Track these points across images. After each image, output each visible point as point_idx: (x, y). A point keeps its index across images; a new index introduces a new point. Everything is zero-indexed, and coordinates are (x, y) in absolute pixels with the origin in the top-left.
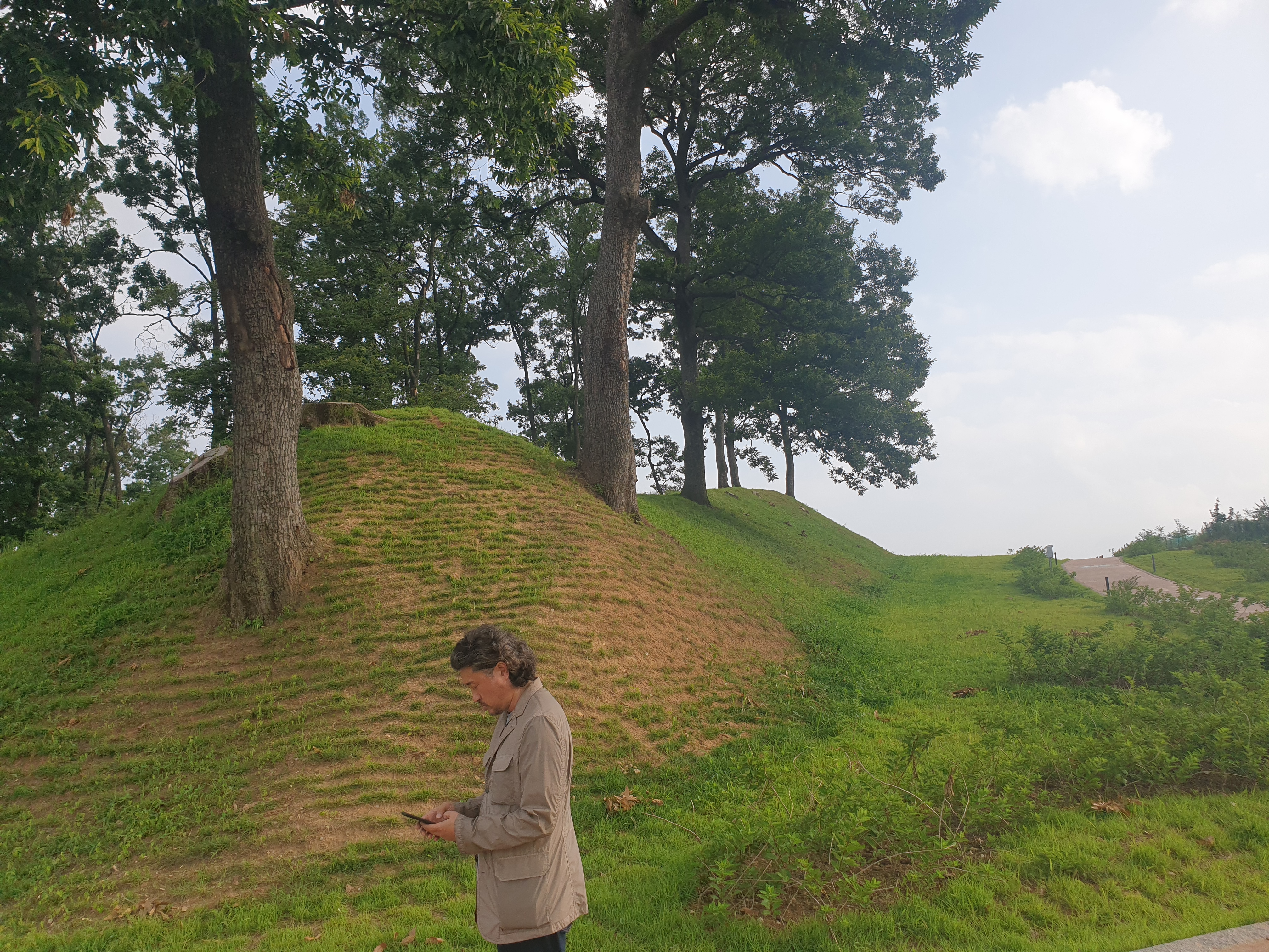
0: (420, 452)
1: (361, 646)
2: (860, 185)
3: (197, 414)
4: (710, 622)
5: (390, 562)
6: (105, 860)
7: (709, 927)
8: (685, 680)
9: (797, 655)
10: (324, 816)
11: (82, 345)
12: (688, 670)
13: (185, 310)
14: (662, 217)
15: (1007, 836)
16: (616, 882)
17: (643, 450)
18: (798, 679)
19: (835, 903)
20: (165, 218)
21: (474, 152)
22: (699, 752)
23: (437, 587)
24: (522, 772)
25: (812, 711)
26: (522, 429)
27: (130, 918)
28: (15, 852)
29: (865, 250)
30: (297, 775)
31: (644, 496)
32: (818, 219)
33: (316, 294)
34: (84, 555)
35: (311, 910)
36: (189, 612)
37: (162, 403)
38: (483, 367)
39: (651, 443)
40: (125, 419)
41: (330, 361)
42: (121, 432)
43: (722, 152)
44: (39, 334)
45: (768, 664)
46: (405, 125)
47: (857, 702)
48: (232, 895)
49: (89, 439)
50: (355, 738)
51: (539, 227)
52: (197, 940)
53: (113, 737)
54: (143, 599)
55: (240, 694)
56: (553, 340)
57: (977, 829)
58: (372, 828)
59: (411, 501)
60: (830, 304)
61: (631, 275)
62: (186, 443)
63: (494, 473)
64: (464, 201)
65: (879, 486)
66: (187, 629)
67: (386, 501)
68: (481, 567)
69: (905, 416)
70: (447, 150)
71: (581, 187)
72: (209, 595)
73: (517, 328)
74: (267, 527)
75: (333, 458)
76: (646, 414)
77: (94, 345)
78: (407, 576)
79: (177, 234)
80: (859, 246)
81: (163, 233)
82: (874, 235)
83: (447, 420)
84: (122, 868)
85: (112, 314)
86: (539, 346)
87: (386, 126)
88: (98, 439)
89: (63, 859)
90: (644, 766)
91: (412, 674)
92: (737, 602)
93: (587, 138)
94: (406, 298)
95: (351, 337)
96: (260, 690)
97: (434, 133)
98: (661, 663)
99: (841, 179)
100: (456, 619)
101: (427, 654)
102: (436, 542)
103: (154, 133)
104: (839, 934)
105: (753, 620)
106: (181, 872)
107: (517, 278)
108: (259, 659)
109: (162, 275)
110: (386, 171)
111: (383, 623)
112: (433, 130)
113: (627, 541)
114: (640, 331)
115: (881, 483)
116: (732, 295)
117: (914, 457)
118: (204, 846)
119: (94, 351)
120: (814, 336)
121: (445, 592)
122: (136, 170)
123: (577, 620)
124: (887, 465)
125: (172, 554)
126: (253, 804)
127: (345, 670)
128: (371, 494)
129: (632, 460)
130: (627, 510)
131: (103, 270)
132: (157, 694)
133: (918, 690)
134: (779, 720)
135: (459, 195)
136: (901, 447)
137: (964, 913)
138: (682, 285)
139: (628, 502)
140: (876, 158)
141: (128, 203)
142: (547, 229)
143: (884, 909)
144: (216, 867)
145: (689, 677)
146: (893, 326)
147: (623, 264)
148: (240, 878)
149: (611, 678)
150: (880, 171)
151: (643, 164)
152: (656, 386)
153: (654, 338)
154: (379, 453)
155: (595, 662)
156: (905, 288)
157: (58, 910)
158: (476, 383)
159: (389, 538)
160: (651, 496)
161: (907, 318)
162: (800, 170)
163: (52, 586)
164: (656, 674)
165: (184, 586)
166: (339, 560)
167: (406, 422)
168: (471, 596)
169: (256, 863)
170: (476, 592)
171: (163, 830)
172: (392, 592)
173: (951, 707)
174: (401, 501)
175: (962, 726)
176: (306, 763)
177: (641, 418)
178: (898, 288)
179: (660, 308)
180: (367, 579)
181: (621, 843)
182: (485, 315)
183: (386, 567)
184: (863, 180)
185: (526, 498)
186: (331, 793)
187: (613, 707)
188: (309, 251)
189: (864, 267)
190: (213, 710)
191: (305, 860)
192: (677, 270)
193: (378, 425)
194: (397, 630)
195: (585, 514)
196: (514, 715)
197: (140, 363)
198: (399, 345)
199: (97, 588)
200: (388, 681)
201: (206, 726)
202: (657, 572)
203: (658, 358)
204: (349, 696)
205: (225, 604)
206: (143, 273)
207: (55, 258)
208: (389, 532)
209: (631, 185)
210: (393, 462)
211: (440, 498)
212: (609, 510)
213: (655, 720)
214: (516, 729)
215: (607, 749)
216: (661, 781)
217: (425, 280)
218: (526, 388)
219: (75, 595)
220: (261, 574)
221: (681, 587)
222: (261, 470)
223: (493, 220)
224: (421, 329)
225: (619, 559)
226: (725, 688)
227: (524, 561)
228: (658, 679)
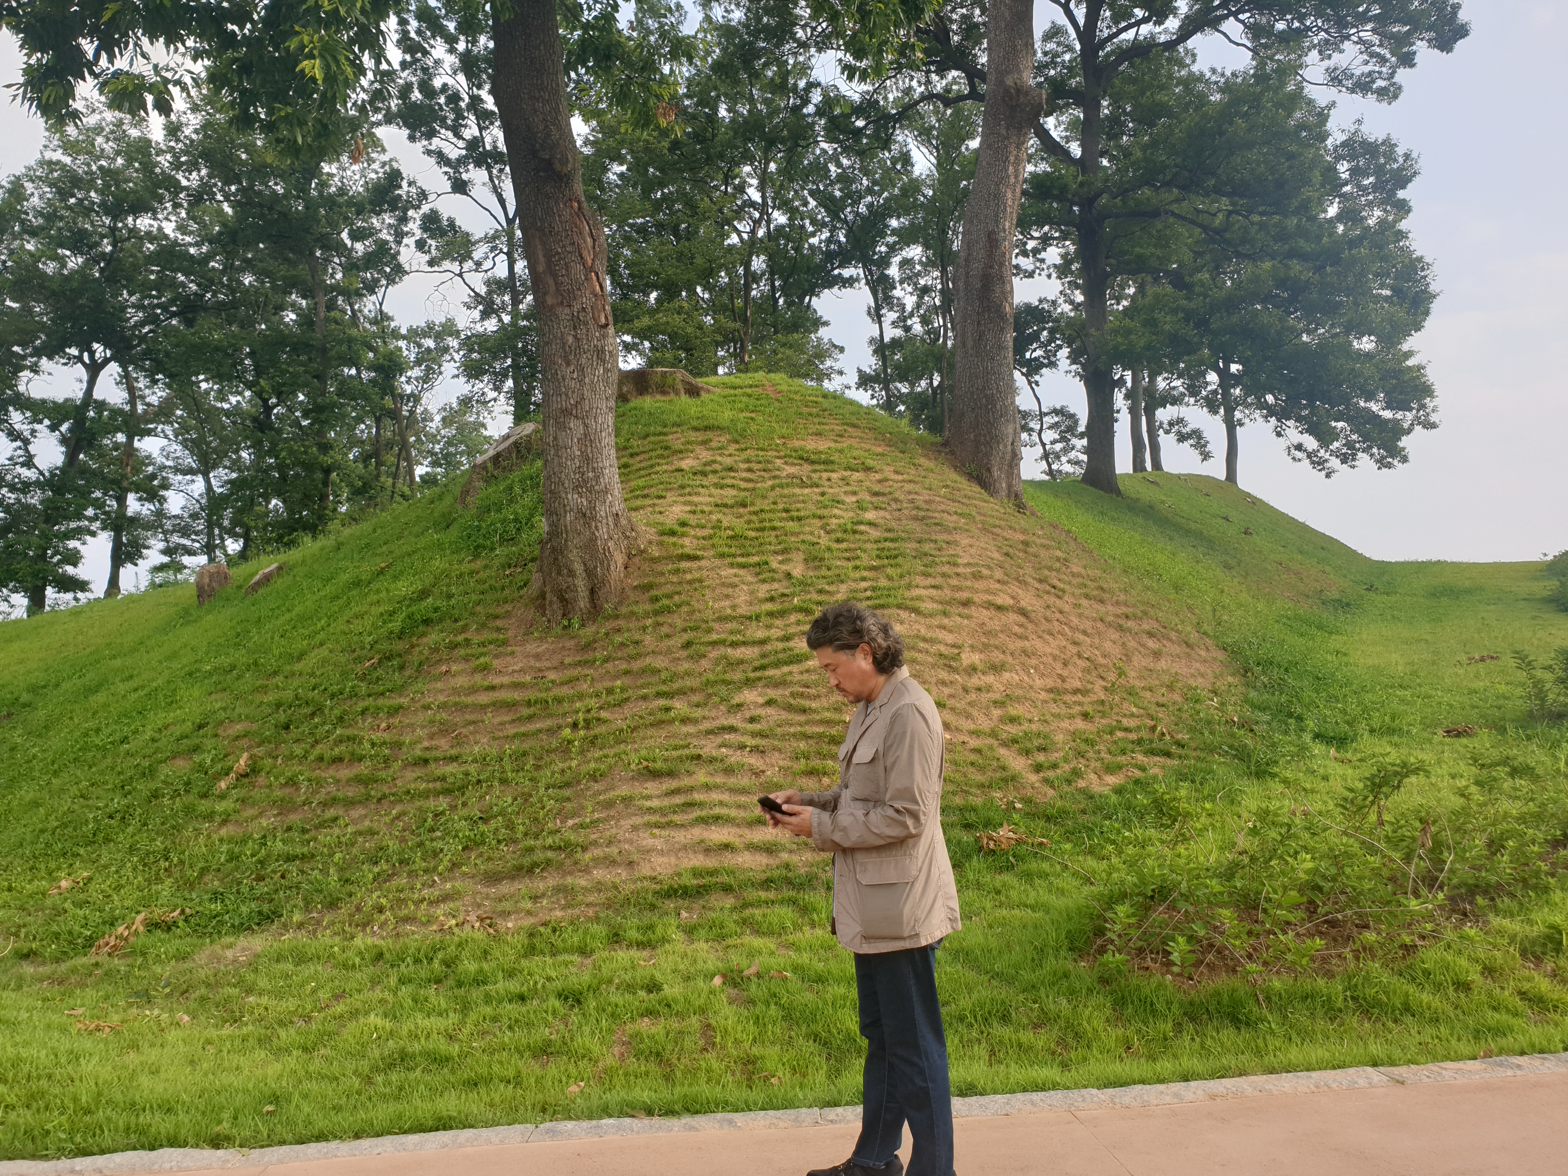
0: (754, 427)
1: (691, 651)
2: (1342, 51)
3: (497, 389)
4: (1115, 636)
5: (722, 556)
6: (426, 871)
7: (1104, 981)
8: (1080, 704)
9: (1230, 679)
10: (654, 836)
11: (366, 311)
12: (1083, 692)
13: (478, 264)
14: (1062, 114)
15: (1505, 902)
16: (991, 927)
17: (1032, 425)
18: (1230, 708)
19: (1265, 964)
20: (453, 153)
21: (817, 44)
22: (1097, 788)
23: (776, 585)
24: (888, 764)
25: (1246, 745)
26: (875, 402)
27: (456, 930)
28: (336, 859)
29: (1344, 144)
30: (624, 790)
31: (1032, 483)
32: (1278, 105)
33: (627, 239)
34: (384, 548)
35: (644, 934)
36: (500, 611)
37: (457, 376)
38: (826, 324)
39: (1042, 415)
40: (416, 398)
41: (646, 321)
42: (412, 412)
43: (1145, 20)
44: (323, 299)
45: (1190, 688)
46: (731, 16)
47: (1307, 738)
48: (559, 914)
49: (378, 420)
50: (686, 752)
51: (900, 138)
52: (525, 956)
53: (426, 744)
54: (450, 596)
55: (559, 701)
56: (915, 284)
57: (1463, 891)
58: (708, 851)
59: (743, 485)
60: (1292, 222)
61: (1018, 190)
62: (484, 426)
63: (841, 451)
64: (805, 111)
65: (1353, 467)
66: (498, 630)
67: (716, 486)
68: (826, 562)
69: (1394, 371)
70: (783, 45)
71: (954, 81)
72: (522, 592)
73: (870, 271)
74: (584, 515)
75: (655, 435)
76: (1037, 378)
77: (381, 311)
78: (742, 572)
79: (467, 171)
80: (1336, 137)
81: (451, 171)
82: (1359, 122)
83: (784, 388)
84: (444, 880)
85: (399, 271)
86: (897, 293)
87: (708, 19)
88: (387, 422)
89: (385, 867)
90: (1027, 801)
91: (749, 683)
92: (1152, 612)
93: (963, 16)
94: (734, 239)
95: (670, 291)
96: (581, 697)
97: (768, 24)
98: (1050, 683)
99: (1314, 47)
100: (798, 623)
101: (765, 661)
102: (773, 533)
103: (439, 50)
104: (1268, 999)
105: (1173, 635)
106: (505, 888)
107: (870, 206)
108: (579, 664)
109: (452, 223)
110: (709, 78)
111: (716, 626)
112: (765, 20)
113: (1008, 534)
114: (1030, 268)
115: (1356, 463)
116: (1155, 214)
117: (1406, 425)
118: (527, 861)
119: (382, 318)
120: (1267, 265)
121: (786, 591)
122: (420, 96)
123: (944, 627)
124: (1365, 438)
125: (478, 546)
126: (577, 821)
127: (675, 677)
128: (699, 477)
129: (1016, 434)
130: (1009, 496)
131: (388, 221)
132: (469, 700)
133: (1393, 725)
134: (1202, 755)
135: (799, 102)
136: (1387, 414)
137: (1438, 987)
138: (1088, 203)
139: (1010, 486)
140: (1368, 10)
141: (412, 138)
142: (909, 140)
143: (1329, 975)
144: (541, 885)
145: (1086, 700)
146: (1380, 247)
147: (1008, 177)
148: (565, 898)
149: (985, 697)
150: (1373, 30)
151: (1038, 45)
152: (1051, 340)
153: (1049, 276)
154: (707, 428)
155: (966, 678)
156: (1401, 194)
157: (383, 917)
158: (819, 345)
159: (720, 528)
160: (1040, 484)
161: (1402, 235)
162: (1255, 37)
163: (353, 583)
164: (1043, 695)
165: (493, 582)
166: (664, 554)
167: (737, 392)
168: (815, 597)
169: (583, 883)
170: (820, 592)
171: (483, 843)
172: (726, 591)
173: (1440, 748)
174: (733, 486)
175: (1453, 771)
176: (633, 778)
177: (1030, 383)
178: (1392, 193)
179: (1057, 235)
180: (697, 575)
181: (998, 885)
182: (830, 256)
183: (717, 562)
184: (1347, 45)
185: (880, 481)
186: (661, 811)
187: (988, 730)
188: (617, 186)
189: (1343, 167)
190: (530, 718)
191: (635, 882)
192: (1082, 184)
193: (704, 396)
194: (732, 633)
195: (954, 501)
196: (877, 703)
197: (429, 330)
198: (725, 299)
199: (400, 584)
200: (723, 690)
201: (524, 735)
202: (1046, 572)
203: (1054, 303)
204: (680, 706)
205: (540, 602)
206: (431, 222)
207: (336, 209)
208: (719, 521)
209: (1020, 72)
210: (722, 439)
211: (777, 481)
212: (985, 495)
213: (1042, 749)
214: (880, 719)
215: (980, 778)
216: (1048, 819)
217: (757, 215)
218: (881, 348)
219: (378, 591)
220: (579, 568)
221: (1077, 592)
222: (575, 448)
223: (842, 132)
224: (752, 278)
225: (996, 555)
226: (1132, 715)
227: (878, 557)
228: (1046, 702)
